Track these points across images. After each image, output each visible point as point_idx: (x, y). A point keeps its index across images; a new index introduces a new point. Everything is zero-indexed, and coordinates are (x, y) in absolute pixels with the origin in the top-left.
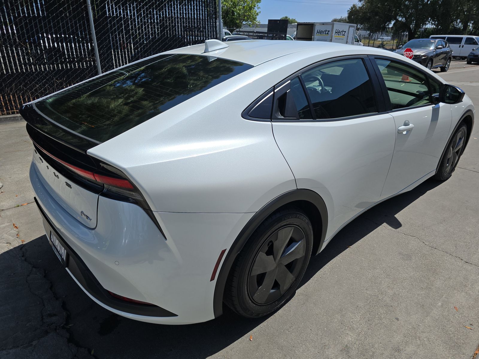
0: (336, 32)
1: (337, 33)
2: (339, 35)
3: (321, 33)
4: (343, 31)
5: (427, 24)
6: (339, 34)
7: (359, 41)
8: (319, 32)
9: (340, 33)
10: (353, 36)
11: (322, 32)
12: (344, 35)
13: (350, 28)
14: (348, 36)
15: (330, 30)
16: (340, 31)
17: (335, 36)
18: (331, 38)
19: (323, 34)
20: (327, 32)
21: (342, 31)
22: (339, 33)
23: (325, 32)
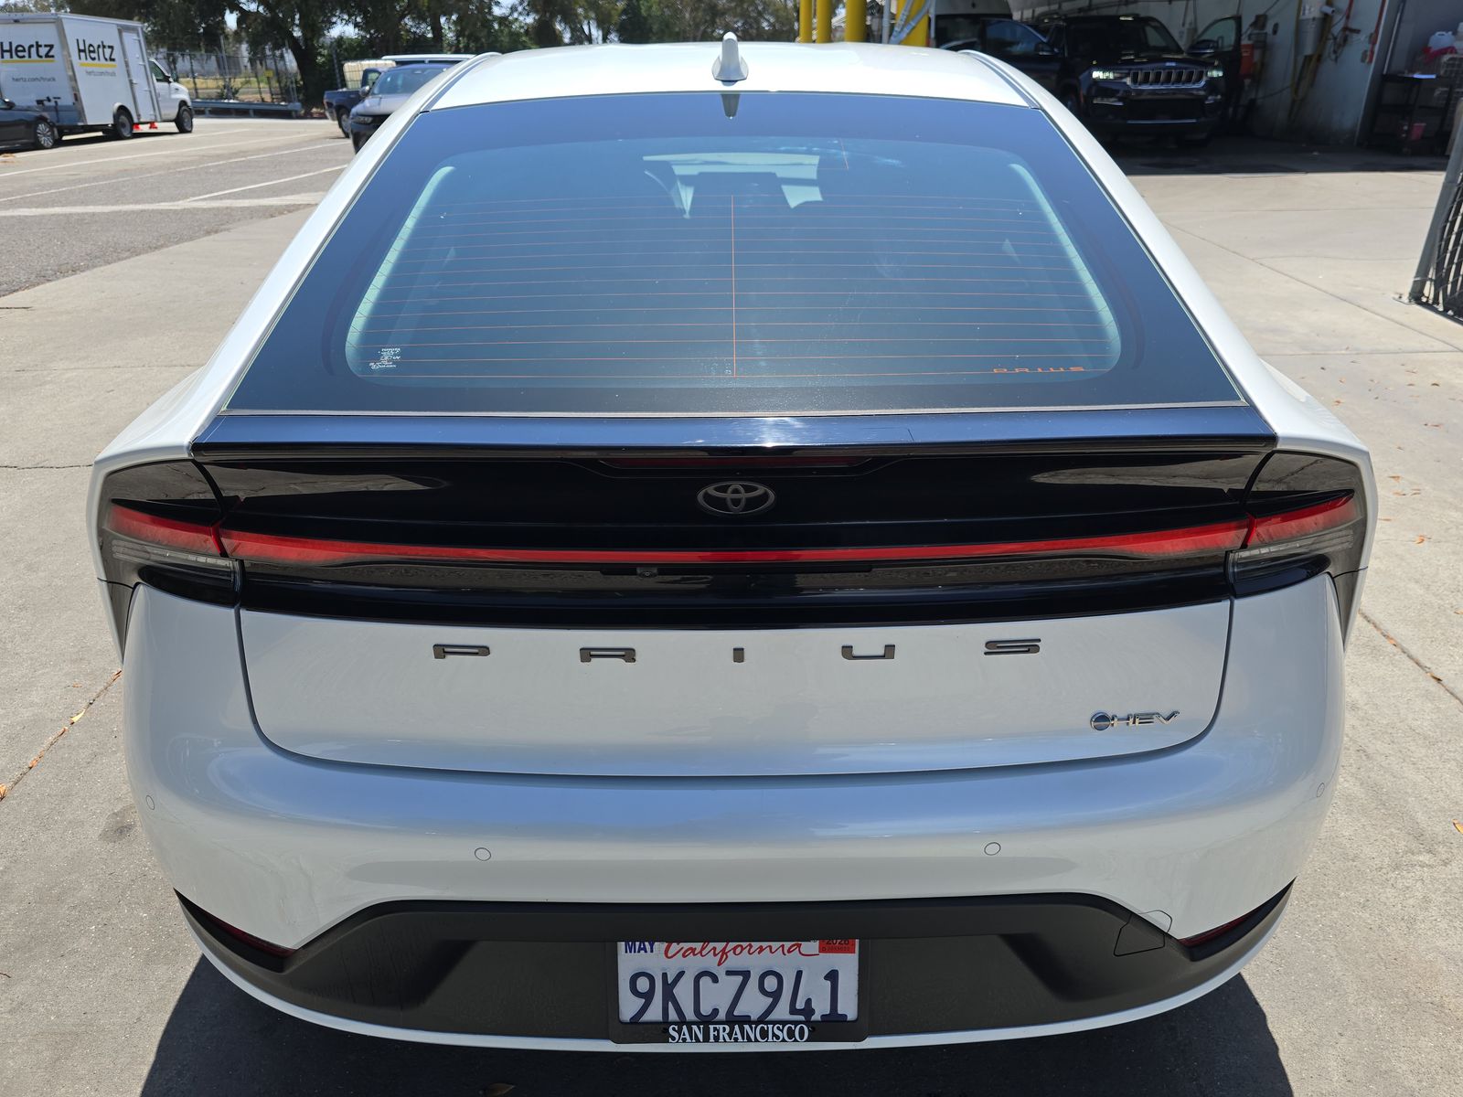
0: (80, 51)
1: (84, 51)
2: (94, 59)
3: (20, 54)
4: (104, 47)
5: (335, 23)
6: (93, 55)
7: (171, 80)
8: (10, 51)
9: (94, 52)
10: (144, 61)
11: (20, 48)
12: (113, 60)
13: (124, 34)
14: (127, 64)
15: (54, 40)
16: (91, 45)
17: (82, 65)
18: (71, 73)
19: (30, 56)
20: (43, 51)
21: (99, 46)
22: (90, 52)
23: (33, 50)
